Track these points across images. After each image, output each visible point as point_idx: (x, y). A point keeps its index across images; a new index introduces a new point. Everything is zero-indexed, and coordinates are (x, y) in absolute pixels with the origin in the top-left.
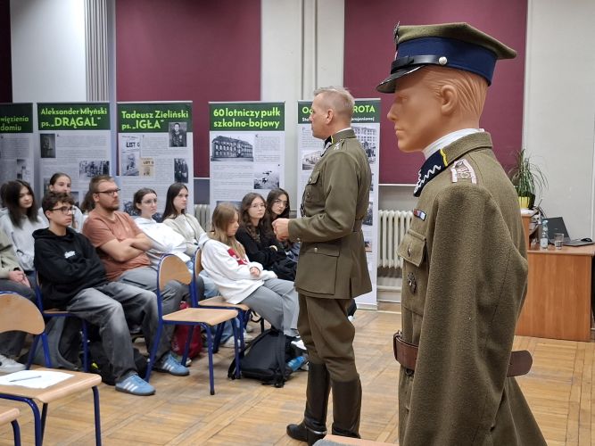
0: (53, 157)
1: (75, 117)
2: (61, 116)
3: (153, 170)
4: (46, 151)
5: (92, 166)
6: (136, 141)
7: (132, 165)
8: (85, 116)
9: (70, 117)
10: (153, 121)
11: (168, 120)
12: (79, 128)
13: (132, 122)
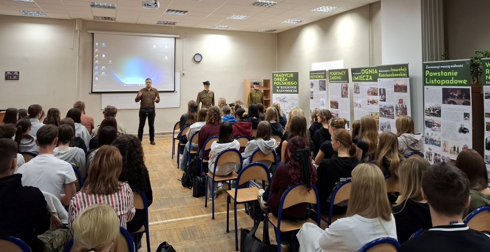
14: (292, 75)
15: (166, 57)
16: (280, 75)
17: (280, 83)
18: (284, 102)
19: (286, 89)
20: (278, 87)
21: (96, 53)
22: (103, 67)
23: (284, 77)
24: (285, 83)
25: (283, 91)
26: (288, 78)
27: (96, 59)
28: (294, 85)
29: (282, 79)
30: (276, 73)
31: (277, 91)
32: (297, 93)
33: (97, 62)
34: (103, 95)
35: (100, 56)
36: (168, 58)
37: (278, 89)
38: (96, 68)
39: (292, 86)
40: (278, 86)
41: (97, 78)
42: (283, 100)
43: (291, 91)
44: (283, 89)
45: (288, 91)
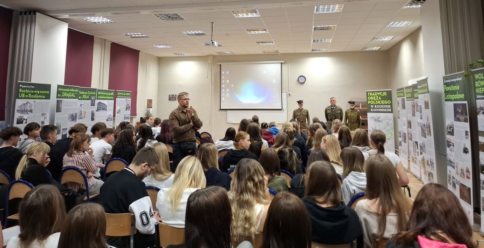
0: (61, 112)
1: (69, 92)
2: (64, 92)
3: (86, 117)
4: (58, 109)
5: (72, 116)
6: (83, 104)
7: (81, 114)
8: (72, 92)
9: (67, 92)
10: (87, 95)
11: (91, 95)
12: (70, 98)
13: (82, 95)
14: (385, 94)
15: (274, 80)
16: (373, 94)
17: (373, 102)
18: (379, 121)
21: (223, 79)
22: (228, 90)
23: (378, 95)
24: (379, 102)
25: (378, 110)
26: (381, 97)
27: (223, 84)
28: (388, 104)
29: (376, 98)
30: (370, 92)
31: (372, 110)
32: (392, 112)
33: (223, 86)
34: (228, 111)
35: (225, 81)
36: (276, 80)
37: (372, 108)
38: (223, 90)
39: (386, 105)
40: (372, 105)
41: (223, 99)
42: (377, 120)
43: (385, 110)
44: (377, 108)
45: (382, 110)
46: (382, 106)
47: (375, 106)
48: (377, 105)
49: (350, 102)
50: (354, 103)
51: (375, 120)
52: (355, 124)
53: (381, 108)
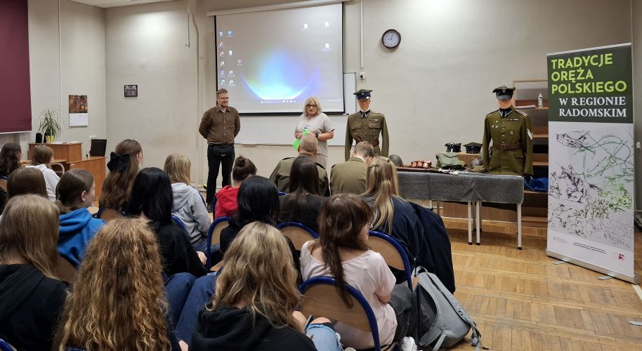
14: (607, 59)
15: (327, 46)
16: (569, 63)
17: (568, 89)
18: (583, 148)
19: (587, 107)
20: (563, 102)
21: (221, 49)
22: (231, 72)
23: (583, 66)
24: (586, 87)
25: (580, 113)
26: (594, 69)
27: (222, 59)
28: (616, 93)
29: (577, 74)
30: (557, 57)
31: (562, 112)
32: (628, 119)
33: (222, 63)
35: (226, 52)
36: (330, 46)
37: (563, 107)
38: (221, 74)
39: (610, 95)
40: (563, 96)
42: (579, 144)
43: (606, 113)
44: (580, 108)
45: (593, 113)
46: (596, 101)
47: (574, 102)
48: (578, 96)
49: (498, 92)
50: (509, 92)
51: (572, 144)
52: (512, 153)
53: (593, 107)
